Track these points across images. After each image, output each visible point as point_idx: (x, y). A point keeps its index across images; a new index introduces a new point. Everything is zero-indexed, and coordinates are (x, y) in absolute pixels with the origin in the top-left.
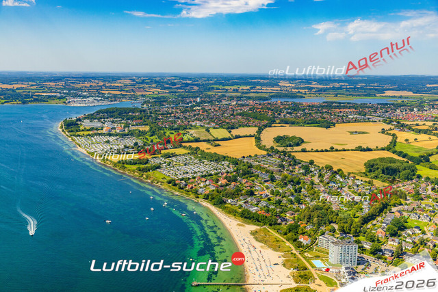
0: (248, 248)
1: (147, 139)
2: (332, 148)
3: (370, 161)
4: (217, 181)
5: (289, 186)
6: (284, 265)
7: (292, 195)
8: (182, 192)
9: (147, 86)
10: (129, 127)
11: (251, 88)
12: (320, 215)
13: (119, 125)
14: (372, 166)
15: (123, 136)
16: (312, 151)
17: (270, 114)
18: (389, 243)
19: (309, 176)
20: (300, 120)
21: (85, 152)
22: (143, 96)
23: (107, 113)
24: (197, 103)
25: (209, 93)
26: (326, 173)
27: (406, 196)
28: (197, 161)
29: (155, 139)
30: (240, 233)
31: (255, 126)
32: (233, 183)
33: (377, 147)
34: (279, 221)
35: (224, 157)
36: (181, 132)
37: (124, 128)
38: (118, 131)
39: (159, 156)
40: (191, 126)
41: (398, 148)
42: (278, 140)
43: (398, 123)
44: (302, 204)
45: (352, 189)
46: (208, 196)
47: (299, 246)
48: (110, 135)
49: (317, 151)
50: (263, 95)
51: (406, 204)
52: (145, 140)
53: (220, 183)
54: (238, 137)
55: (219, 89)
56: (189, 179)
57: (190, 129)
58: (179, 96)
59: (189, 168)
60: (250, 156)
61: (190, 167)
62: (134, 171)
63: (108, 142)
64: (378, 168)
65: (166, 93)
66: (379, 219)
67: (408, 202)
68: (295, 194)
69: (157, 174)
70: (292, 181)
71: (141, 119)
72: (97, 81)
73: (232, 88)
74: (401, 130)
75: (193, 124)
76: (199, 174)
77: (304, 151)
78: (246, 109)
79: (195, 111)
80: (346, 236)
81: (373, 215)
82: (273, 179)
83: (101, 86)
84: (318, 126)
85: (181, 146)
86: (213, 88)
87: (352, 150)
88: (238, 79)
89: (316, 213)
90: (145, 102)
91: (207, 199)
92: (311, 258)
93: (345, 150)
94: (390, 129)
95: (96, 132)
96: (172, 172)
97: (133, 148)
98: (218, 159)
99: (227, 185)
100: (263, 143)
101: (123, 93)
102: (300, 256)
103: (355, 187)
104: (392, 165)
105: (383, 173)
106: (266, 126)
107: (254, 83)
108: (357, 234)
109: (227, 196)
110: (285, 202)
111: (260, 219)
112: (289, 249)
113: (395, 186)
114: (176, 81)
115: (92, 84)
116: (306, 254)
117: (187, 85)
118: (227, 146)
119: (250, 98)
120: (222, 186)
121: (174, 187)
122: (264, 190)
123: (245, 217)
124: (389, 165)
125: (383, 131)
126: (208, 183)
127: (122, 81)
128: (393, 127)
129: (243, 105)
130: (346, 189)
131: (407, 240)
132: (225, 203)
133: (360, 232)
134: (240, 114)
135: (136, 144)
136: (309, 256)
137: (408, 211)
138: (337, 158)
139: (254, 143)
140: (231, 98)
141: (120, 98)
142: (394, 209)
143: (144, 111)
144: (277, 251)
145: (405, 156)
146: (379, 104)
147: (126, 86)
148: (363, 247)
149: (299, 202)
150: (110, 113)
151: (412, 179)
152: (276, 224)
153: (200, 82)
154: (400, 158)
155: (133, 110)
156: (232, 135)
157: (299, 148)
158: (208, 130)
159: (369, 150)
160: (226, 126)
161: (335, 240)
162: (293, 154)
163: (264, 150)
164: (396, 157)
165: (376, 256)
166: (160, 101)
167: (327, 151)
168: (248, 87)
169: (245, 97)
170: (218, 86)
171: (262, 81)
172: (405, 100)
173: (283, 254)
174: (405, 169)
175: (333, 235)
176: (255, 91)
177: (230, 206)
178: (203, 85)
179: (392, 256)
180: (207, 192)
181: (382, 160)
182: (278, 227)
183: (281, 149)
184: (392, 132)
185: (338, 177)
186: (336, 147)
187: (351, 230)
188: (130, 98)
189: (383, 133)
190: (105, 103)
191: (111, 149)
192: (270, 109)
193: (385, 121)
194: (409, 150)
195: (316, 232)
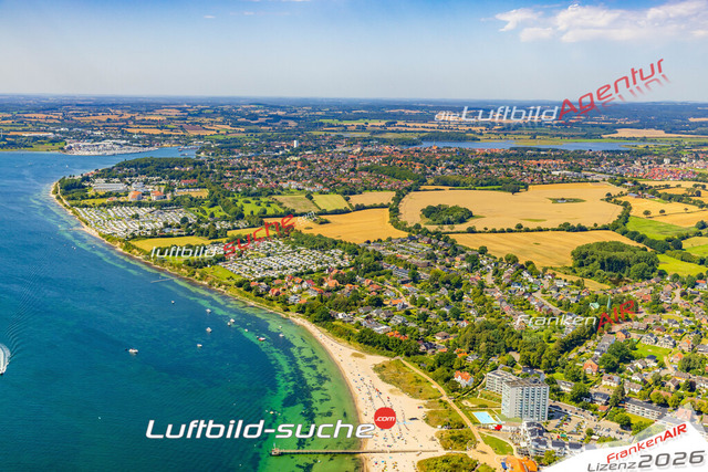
0: (369, 393)
1: (204, 212)
2: (520, 226)
3: (582, 247)
4: (321, 282)
5: (443, 291)
6: (427, 420)
7: (447, 305)
8: (261, 302)
9: (206, 120)
10: (173, 191)
11: (389, 124)
12: (491, 338)
13: (157, 188)
14: (584, 257)
15: (163, 206)
16: (485, 231)
17: (418, 168)
18: (604, 383)
19: (477, 273)
20: (468, 179)
21: (96, 234)
22: (199, 137)
23: (135, 167)
24: (293, 149)
25: (315, 133)
26: (507, 267)
27: (637, 305)
28: (288, 248)
29: (218, 211)
30: (357, 368)
31: (391, 190)
32: (348, 286)
33: (596, 225)
34: (423, 348)
35: (335, 243)
36: (264, 199)
37: (165, 192)
38: (154, 198)
39: (224, 240)
40: (282, 189)
41: (630, 227)
42: (430, 212)
43: (635, 183)
44: (462, 320)
45: (549, 296)
46: (304, 307)
47: (454, 388)
48: (140, 205)
49: (494, 231)
50: (409, 136)
51: (637, 319)
52: (201, 214)
53: (325, 285)
54: (360, 208)
55: (333, 126)
56: (274, 279)
57: (279, 194)
58: (262, 138)
59: (274, 262)
60: (380, 240)
61: (276, 258)
62: (179, 266)
63: (136, 217)
64: (594, 260)
65: (239, 133)
66: (590, 343)
67: (639, 316)
68: (453, 304)
69: (220, 271)
70: (448, 282)
71: (195, 177)
72: (119, 112)
73: (356, 123)
74: (639, 196)
75: (285, 185)
76: (291, 271)
77: (471, 231)
78: (377, 160)
79: (288, 163)
80: (532, 373)
81: (579, 337)
82: (415, 279)
83: (126, 121)
84: (499, 189)
85: (261, 223)
86: (322, 124)
87: (553, 230)
88: (365, 107)
89: (484, 335)
90: (203, 149)
91: (302, 312)
92: (473, 409)
93: (540, 230)
94: (621, 195)
95: (115, 199)
96: (244, 267)
97: (179, 227)
98: (323, 245)
99: (338, 289)
100: (403, 219)
101: (166, 132)
102: (454, 406)
103: (554, 292)
104: (618, 254)
105: (603, 267)
106: (409, 190)
107: (395, 115)
108: (551, 369)
109: (337, 307)
110: (434, 316)
111: (390, 346)
112: (437, 394)
113: (620, 290)
114: (257, 111)
115: (110, 117)
116: (464, 402)
117: (278, 118)
118: (341, 224)
119: (385, 141)
120: (328, 291)
121: (248, 293)
122: (399, 296)
123: (366, 343)
124: (613, 254)
125: (609, 198)
126: (305, 285)
127: (165, 111)
128: (625, 191)
129: (372, 154)
130: (538, 295)
131: (633, 378)
132: (333, 319)
133: (557, 365)
134: (366, 170)
135: (184, 220)
136: (470, 405)
137: (638, 330)
138: (526, 243)
139: (388, 219)
140: (353, 141)
141: (159, 141)
142: (616, 328)
143: (201, 164)
144: (416, 397)
145: (641, 239)
146: (605, 152)
147: (170, 120)
148: (559, 389)
149: (458, 316)
150: (141, 166)
151: (649, 279)
152: (417, 353)
153: (300, 113)
154: (634, 244)
155: (182, 163)
156: (350, 205)
157: (463, 227)
158: (310, 197)
159: (582, 229)
160: (341, 190)
161: (514, 378)
162: (452, 236)
163: (404, 229)
164: (625, 241)
165: (581, 404)
166: (229, 146)
167: (510, 231)
168: (383, 123)
169: (377, 139)
170: (330, 121)
171: (407, 112)
172: (651, 145)
173: (425, 402)
174: (638, 261)
175: (511, 371)
176: (394, 128)
177: (340, 323)
178: (305, 118)
179: (607, 404)
180: (304, 300)
181: (602, 245)
182: (420, 357)
183: (432, 228)
184: (623, 199)
185: (525, 274)
186: (526, 225)
187: (542, 362)
188: (177, 142)
189: (607, 200)
190: (133, 150)
191: (141, 228)
192: (417, 160)
193: (612, 181)
194: (651, 229)
195: (483, 365)
